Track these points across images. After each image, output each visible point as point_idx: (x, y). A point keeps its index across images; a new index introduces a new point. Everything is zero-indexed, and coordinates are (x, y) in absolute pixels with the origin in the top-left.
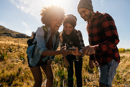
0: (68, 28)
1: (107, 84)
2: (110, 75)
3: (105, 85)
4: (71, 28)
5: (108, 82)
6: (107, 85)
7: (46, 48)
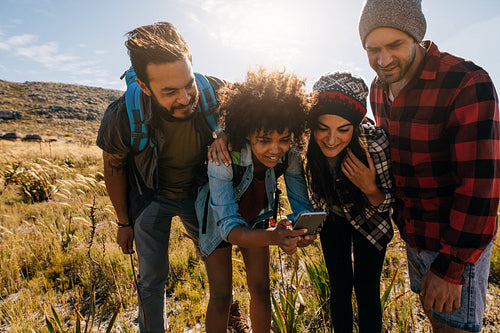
0: (333, 131)
1: (469, 323)
2: (477, 286)
3: (466, 328)
4: (347, 130)
5: (473, 315)
6: (471, 326)
7: (238, 220)
